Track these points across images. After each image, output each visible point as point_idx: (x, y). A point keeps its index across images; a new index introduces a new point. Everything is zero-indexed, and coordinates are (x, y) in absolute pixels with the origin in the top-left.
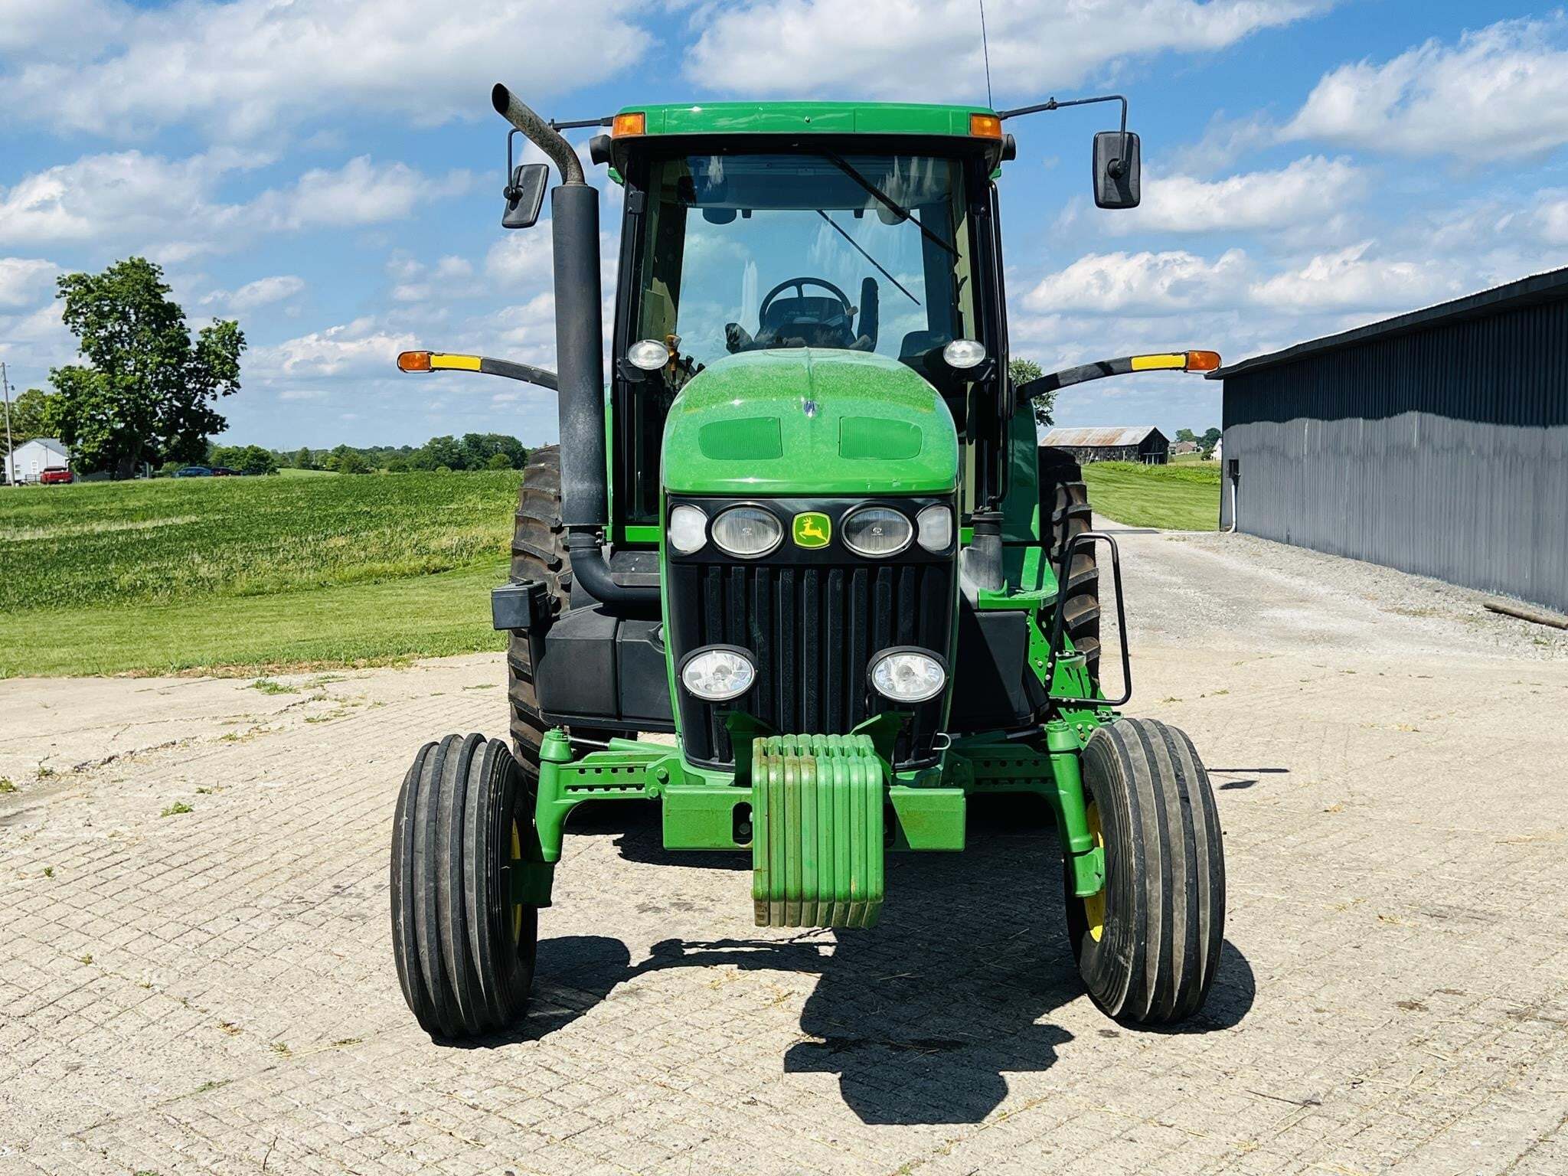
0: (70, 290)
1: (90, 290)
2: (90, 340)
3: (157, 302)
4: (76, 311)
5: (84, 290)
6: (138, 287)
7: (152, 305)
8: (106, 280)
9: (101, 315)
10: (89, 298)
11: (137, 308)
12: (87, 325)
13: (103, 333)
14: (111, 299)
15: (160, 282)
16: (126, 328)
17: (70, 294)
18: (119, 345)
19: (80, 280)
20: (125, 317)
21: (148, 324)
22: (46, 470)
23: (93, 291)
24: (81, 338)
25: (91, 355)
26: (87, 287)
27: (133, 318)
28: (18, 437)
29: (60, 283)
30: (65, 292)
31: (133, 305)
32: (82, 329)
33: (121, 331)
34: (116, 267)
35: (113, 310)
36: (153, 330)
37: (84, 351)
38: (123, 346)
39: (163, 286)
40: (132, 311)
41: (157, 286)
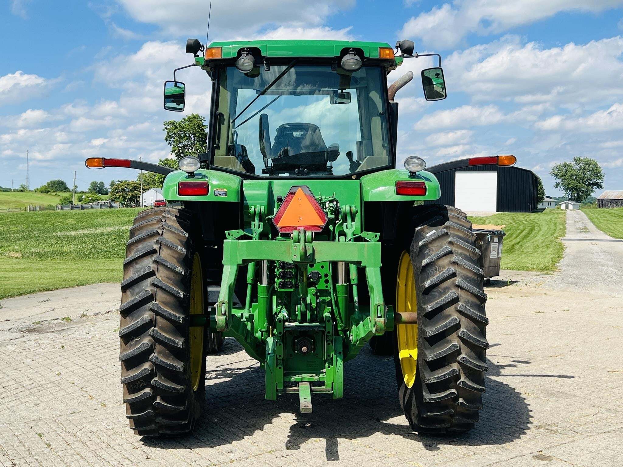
0: (168, 127)
1: (176, 127)
2: (175, 148)
3: (202, 132)
4: (170, 136)
5: (174, 128)
6: (195, 126)
7: (200, 134)
8: (182, 123)
9: (180, 138)
10: (176, 131)
11: (194, 134)
12: (174, 142)
13: (181, 145)
14: (184, 132)
15: (204, 124)
16: (190, 143)
17: (168, 129)
18: (187, 150)
19: (173, 123)
20: (189, 139)
21: (199, 141)
22: (156, 201)
23: (177, 128)
24: (172, 146)
25: (175, 154)
26: (175, 126)
27: (193, 139)
28: (145, 187)
29: (164, 124)
30: (166, 128)
31: (193, 134)
32: (173, 143)
33: (188, 144)
34: (187, 118)
35: (185, 135)
36: (200, 144)
37: (173, 152)
38: (188, 150)
39: (205, 126)
40: (192, 136)
41: (203, 126)
